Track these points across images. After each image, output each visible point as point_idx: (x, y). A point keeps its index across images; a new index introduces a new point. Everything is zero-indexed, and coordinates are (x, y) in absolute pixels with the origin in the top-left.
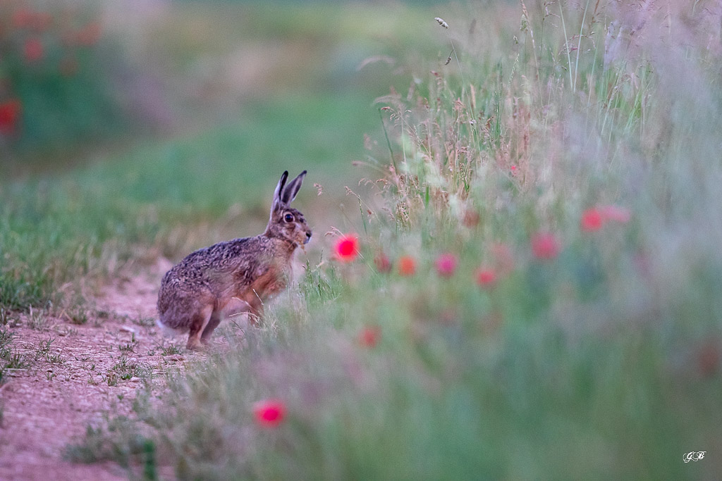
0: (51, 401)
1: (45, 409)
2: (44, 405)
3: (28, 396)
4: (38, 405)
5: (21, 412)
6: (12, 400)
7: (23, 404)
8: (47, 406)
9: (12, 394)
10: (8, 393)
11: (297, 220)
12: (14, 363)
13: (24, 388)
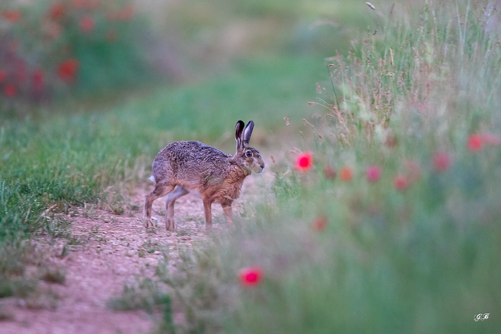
0: (99, 268)
1: (95, 273)
2: (94, 271)
3: (83, 264)
4: (90, 271)
5: (79, 276)
6: (72, 267)
7: (80, 269)
9: (72, 263)
10: (70, 262)
11: (254, 156)
12: (73, 241)
13: (80, 259)
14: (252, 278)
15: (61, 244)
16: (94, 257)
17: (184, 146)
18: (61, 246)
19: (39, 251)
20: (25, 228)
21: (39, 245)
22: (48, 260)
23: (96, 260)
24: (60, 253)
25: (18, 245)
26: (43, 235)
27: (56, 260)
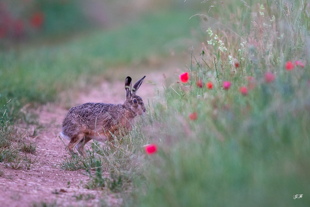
0: (56, 143)
1: (54, 147)
2: (53, 145)
3: (47, 141)
4: (51, 145)
5: (43, 148)
6: (39, 143)
7: (44, 144)
8: (55, 146)
9: (39, 140)
10: (38, 140)
12: (41, 127)
13: (45, 138)
14: (152, 150)
15: (33, 129)
16: (53, 137)
17: (82, 107)
18: (33, 130)
19: (19, 133)
20: (11, 118)
21: (19, 129)
22: (24, 138)
23: (54, 138)
24: (32, 134)
25: (6, 129)
26: (21, 123)
27: (30, 139)
